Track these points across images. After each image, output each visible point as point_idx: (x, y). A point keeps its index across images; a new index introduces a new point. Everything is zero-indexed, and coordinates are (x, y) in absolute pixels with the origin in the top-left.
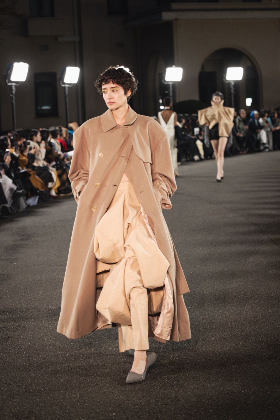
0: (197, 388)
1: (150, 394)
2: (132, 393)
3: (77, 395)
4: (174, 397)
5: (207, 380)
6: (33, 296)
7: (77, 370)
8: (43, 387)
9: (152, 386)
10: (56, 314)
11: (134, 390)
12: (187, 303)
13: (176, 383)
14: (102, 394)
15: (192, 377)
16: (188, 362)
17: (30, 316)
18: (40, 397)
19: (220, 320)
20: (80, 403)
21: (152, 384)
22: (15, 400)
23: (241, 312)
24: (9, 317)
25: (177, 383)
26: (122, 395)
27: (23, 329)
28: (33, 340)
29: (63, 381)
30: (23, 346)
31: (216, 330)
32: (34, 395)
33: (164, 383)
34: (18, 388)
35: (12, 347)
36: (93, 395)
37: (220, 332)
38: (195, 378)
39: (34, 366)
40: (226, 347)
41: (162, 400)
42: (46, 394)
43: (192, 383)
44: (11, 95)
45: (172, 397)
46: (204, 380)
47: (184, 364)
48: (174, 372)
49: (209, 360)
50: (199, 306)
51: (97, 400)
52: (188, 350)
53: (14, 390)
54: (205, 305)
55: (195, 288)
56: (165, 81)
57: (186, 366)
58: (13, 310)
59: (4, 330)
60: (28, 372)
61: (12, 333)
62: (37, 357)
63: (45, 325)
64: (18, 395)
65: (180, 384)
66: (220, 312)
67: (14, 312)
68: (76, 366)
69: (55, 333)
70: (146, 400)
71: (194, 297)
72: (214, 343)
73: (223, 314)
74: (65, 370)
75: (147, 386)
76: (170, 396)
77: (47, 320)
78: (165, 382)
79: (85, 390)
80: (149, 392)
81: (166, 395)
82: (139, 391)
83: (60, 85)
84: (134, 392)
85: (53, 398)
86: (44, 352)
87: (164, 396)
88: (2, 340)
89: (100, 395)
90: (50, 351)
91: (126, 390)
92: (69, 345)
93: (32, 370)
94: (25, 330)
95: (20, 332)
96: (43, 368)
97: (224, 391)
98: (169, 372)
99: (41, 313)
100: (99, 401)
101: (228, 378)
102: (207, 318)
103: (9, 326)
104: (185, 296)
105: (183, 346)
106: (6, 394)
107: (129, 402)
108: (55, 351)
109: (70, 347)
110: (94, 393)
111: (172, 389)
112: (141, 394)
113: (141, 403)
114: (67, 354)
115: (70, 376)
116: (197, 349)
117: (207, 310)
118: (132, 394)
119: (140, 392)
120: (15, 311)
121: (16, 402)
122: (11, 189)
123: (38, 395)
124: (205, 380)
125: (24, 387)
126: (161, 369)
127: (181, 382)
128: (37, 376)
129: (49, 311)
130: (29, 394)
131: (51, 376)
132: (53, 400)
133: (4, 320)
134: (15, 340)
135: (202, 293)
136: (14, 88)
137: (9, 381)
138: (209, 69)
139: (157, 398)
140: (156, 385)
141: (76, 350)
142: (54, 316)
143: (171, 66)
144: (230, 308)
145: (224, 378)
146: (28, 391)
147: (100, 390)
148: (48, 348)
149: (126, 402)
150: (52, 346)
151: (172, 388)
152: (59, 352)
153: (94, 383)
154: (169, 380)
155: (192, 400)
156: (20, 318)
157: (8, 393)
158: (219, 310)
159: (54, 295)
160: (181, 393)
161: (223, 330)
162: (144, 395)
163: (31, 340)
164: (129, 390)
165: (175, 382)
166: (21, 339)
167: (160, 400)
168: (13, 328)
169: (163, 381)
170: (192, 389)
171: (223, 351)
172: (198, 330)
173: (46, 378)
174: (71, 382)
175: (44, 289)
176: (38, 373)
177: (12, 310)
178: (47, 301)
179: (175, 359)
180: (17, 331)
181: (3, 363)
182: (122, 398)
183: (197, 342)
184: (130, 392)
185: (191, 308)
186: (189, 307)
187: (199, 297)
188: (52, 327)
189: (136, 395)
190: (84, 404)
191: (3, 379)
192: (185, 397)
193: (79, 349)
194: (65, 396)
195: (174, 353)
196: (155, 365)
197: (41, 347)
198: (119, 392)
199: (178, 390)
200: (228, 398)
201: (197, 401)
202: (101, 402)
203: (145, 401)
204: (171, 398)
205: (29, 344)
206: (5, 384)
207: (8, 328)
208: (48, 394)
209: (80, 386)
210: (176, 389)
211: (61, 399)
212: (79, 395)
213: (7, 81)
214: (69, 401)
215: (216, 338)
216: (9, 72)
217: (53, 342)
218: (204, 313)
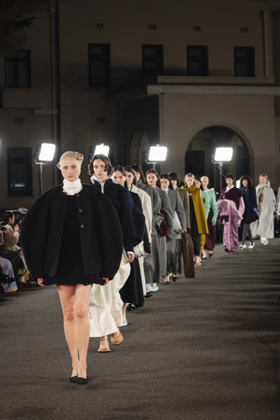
10: (20, 415)
12: (163, 406)
23: (221, 417)
50: (176, 409)
54: (182, 409)
55: (172, 390)
56: (148, 161)
66: (198, 417)
71: (170, 399)
83: (35, 163)
99: (4, 413)
104: (161, 397)
117: (185, 413)
129: (13, 411)
135: (180, 395)
138: (197, 148)
142: (17, 416)
143: (155, 144)
144: (208, 412)
158: (198, 413)
159: (19, 394)
175: (9, 386)
178: (11, 400)
185: (166, 411)
186: (165, 410)
187: (176, 399)
218: (181, 417)
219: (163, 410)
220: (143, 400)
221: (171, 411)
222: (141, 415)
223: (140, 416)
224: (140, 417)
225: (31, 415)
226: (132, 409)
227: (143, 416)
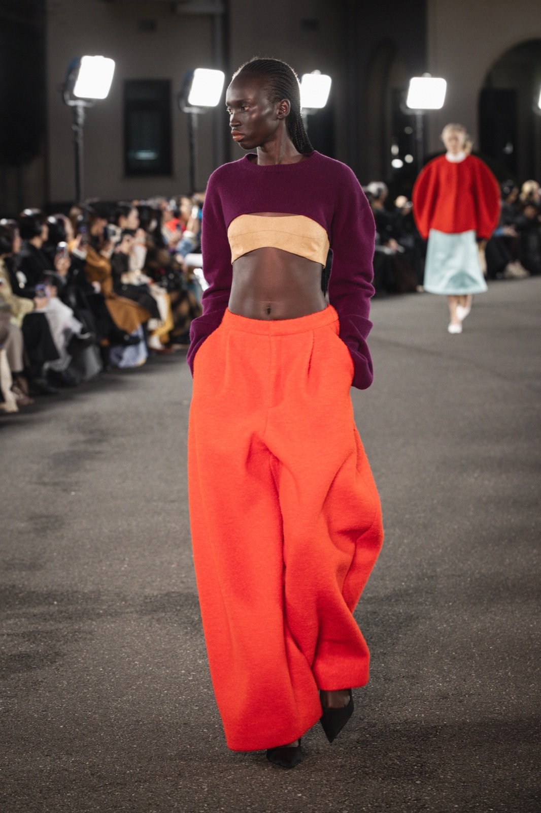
0: (464, 783)
1: (362, 791)
2: (322, 786)
3: (203, 787)
4: (414, 800)
5: (487, 766)
6: (111, 565)
7: (203, 731)
8: (129, 766)
9: (366, 774)
10: (160, 608)
11: (327, 781)
12: (446, 594)
13: (419, 770)
14: (256, 786)
15: (453, 756)
16: (445, 725)
17: (104, 609)
18: (122, 788)
19: (516, 633)
20: (208, 805)
21: (367, 769)
22: (68, 793)
24: (58, 610)
25: (422, 768)
26: (301, 792)
27: (89, 636)
28: (110, 663)
29: (172, 755)
30: (87, 675)
31: (508, 656)
32: (110, 784)
33: (393, 768)
34: (75, 766)
35: (63, 676)
36: (237, 788)
37: (515, 659)
38: (459, 760)
39: (111, 719)
40: (528, 695)
41: (388, 806)
42: (136, 782)
43: (453, 770)
44: (74, 128)
45: (410, 800)
46: (479, 765)
47: (435, 727)
48: (415, 743)
49: (491, 722)
50: (472, 601)
51: (246, 799)
52: (446, 698)
53: (66, 770)
54: (484, 600)
56: (407, 109)
57: (440, 733)
58: (68, 595)
59: (46, 639)
60: (96, 732)
61: (64, 644)
62: (117, 700)
63: (135, 631)
64: (74, 782)
65: (426, 772)
66: (516, 617)
67: (69, 600)
68: (201, 723)
69: (156, 649)
70: (352, 805)
71: (459, 581)
72: (501, 685)
73: (523, 621)
74: (177, 730)
75: (355, 773)
76: (406, 798)
77: (140, 620)
78: (395, 767)
79: (221, 777)
80: (360, 787)
81: (396, 795)
82: (337, 782)
83: (180, 109)
84: (326, 784)
85: (151, 792)
86: (134, 689)
87: (392, 797)
88: (42, 660)
89: (253, 789)
90: (147, 688)
91: (309, 779)
92: (188, 676)
93: (105, 729)
94: (91, 640)
95: (82, 644)
96: (130, 725)
97: (522, 789)
98: (403, 744)
99: (127, 604)
100: (250, 802)
101: (532, 761)
102: (489, 627)
103: (57, 630)
104: (442, 577)
105: (434, 688)
106: (49, 779)
107: (316, 806)
108: (157, 689)
109: (189, 680)
110: (240, 785)
111: (410, 782)
112: (342, 790)
113: (341, 809)
114: (182, 695)
115: (189, 745)
116: (465, 695)
117: (489, 610)
118: (323, 790)
119: (339, 786)
120: (72, 597)
121: (69, 796)
122: (67, 332)
123: (118, 783)
124: (481, 766)
125: (88, 764)
126: (387, 736)
127: (429, 767)
128: (117, 741)
129: (146, 601)
130: (99, 781)
131: (146, 743)
132: (150, 796)
133: (48, 617)
134: (71, 660)
135: (478, 573)
136: (81, 112)
137: (57, 751)
139: (377, 800)
140: (376, 772)
141: (202, 688)
142: (155, 611)
144: (537, 608)
145: (524, 761)
146: (97, 773)
147: (252, 779)
148: (141, 682)
149: (309, 806)
150: (150, 677)
151: (409, 780)
152: (165, 690)
153: (241, 761)
154: (404, 760)
155: (453, 807)
156: (83, 614)
157: (53, 776)
158: (515, 611)
160: (429, 791)
161: (521, 657)
162: (348, 793)
163: (105, 662)
164: (316, 781)
165: (416, 767)
166: (83, 659)
167: (383, 805)
168: (66, 635)
169: (391, 763)
170: (453, 784)
171: (521, 703)
172: (468, 654)
173: (135, 746)
174: (190, 758)
175: (136, 551)
176: (118, 735)
177: (65, 594)
178: (141, 579)
179: (416, 715)
180: (76, 640)
181: (43, 711)
182: (300, 797)
183: (465, 681)
184: (318, 784)
185: (452, 605)
186: (450, 602)
187: (471, 580)
188: (151, 635)
189: (331, 792)
190: (217, 808)
191: (43, 746)
192: (437, 800)
193: (208, 686)
194: (177, 789)
195: (415, 702)
196: (373, 728)
197: (127, 678)
198: (294, 785)
199: (423, 784)
200: (532, 807)
201: (464, 810)
202: (254, 805)
203: (350, 806)
204: (408, 802)
205: (101, 671)
206: (47, 756)
207: (56, 634)
208: (140, 781)
209: (210, 767)
210: (418, 782)
211: (167, 793)
212: (208, 786)
213: (67, 96)
214: (185, 800)
215: (506, 674)
216: (71, 77)
217: (153, 669)
218: (482, 618)
219: (446, 602)
220: (405, 582)
221: (462, 605)
222: (401, 611)
223: (400, 613)
224: (400, 615)
225: (182, 609)
226: (384, 600)
227: (405, 614)
